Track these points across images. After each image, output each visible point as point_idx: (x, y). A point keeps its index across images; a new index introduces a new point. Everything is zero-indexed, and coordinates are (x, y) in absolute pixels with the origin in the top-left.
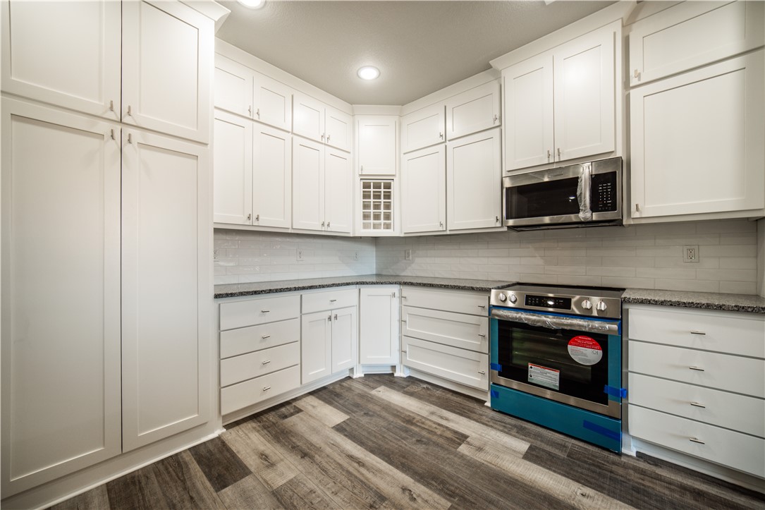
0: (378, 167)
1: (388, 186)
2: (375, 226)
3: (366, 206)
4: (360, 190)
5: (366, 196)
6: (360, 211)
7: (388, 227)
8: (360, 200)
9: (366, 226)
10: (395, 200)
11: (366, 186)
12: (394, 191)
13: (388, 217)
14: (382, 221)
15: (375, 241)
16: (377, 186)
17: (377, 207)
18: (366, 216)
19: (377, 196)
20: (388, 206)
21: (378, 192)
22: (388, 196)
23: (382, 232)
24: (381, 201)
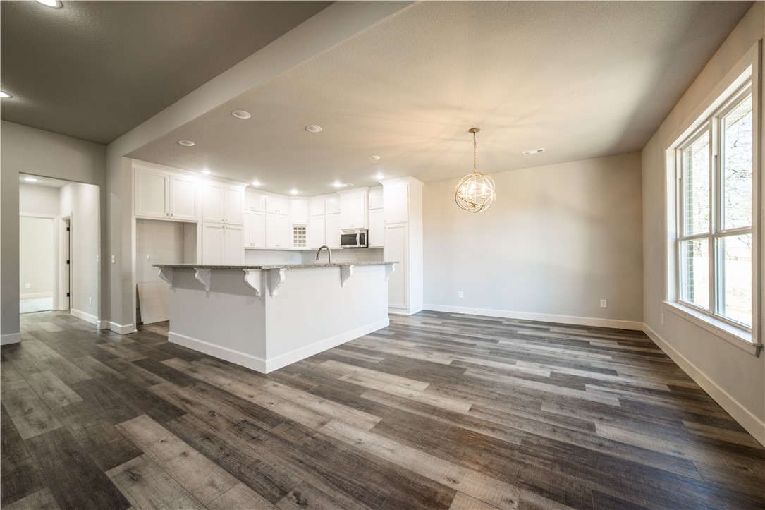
0: (300, 222)
1: (304, 229)
2: (300, 245)
3: (295, 237)
4: (293, 230)
5: (295, 233)
6: (293, 239)
7: (305, 246)
8: (293, 234)
9: (295, 245)
10: (307, 235)
11: (295, 229)
12: (307, 231)
13: (304, 241)
14: (302, 243)
15: (301, 251)
16: (300, 229)
17: (300, 237)
18: (295, 241)
19: (300, 233)
20: (304, 237)
21: (300, 231)
22: (304, 233)
23: (302, 248)
24: (302, 235)
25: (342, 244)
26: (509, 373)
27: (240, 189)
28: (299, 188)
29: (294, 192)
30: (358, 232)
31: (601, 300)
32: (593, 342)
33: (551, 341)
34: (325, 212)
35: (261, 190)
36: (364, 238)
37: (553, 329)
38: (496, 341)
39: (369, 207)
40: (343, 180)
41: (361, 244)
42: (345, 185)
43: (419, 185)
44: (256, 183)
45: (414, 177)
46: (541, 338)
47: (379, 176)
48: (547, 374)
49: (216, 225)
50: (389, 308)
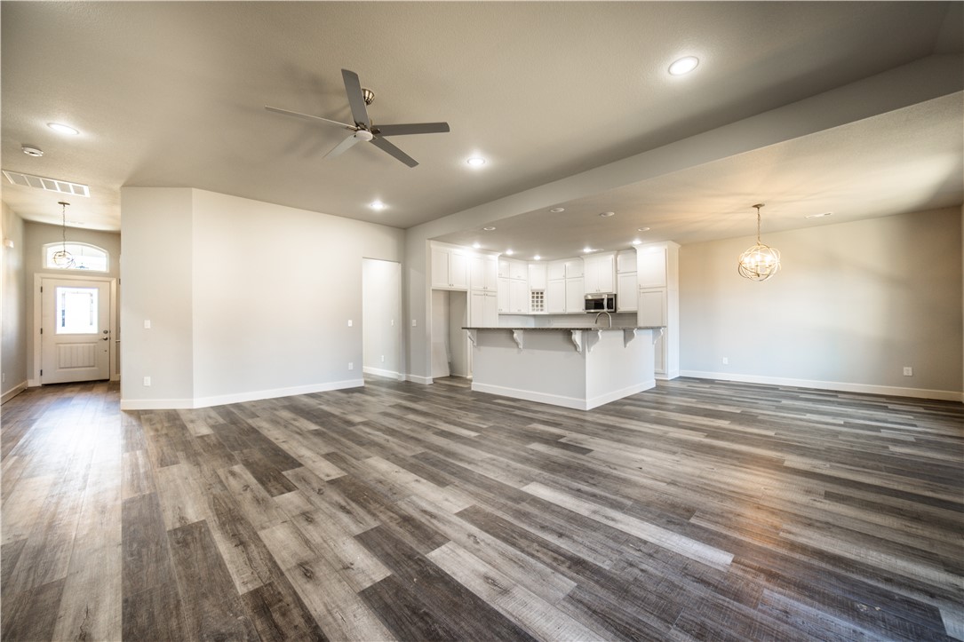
0: (538, 287)
1: (542, 293)
2: (537, 310)
3: (533, 301)
4: (531, 295)
5: (533, 297)
6: (531, 304)
7: (542, 310)
8: (531, 299)
9: (534, 310)
10: (545, 299)
11: (533, 293)
12: (544, 295)
13: (542, 306)
14: (540, 308)
16: (537, 293)
17: (538, 302)
18: (534, 306)
19: (537, 297)
20: (542, 302)
21: (538, 296)
22: (542, 297)
23: (539, 313)
24: (540, 299)
25: (586, 309)
26: (801, 420)
27: (494, 257)
28: (541, 254)
29: (537, 258)
30: (605, 297)
31: (905, 368)
32: (890, 406)
33: (840, 404)
34: (565, 276)
35: (513, 257)
36: (612, 302)
37: (840, 395)
38: (780, 402)
39: (617, 271)
40: (593, 246)
41: (608, 307)
42: (595, 250)
43: (676, 247)
44: (510, 252)
45: (673, 241)
46: (829, 401)
47: (636, 242)
48: (842, 423)
49: (479, 293)
50: (656, 373)
